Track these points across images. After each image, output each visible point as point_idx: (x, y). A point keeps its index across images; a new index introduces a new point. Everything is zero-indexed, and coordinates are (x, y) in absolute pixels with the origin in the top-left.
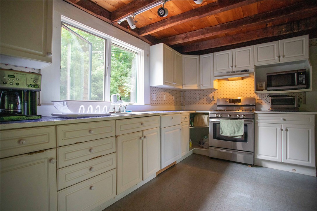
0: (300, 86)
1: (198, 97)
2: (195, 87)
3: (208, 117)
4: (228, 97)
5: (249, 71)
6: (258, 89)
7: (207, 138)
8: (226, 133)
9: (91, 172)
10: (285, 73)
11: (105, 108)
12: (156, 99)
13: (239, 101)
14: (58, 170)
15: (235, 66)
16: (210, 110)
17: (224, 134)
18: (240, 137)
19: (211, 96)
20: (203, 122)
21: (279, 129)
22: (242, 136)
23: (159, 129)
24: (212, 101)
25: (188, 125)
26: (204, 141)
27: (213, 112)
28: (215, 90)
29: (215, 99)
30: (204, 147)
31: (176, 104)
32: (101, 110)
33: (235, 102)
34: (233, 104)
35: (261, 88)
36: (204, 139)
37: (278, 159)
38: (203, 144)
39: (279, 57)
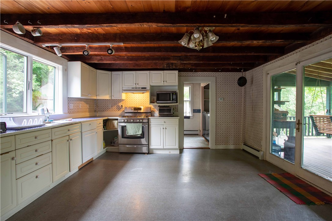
0: (173, 102)
1: (109, 105)
2: (107, 97)
3: (118, 122)
4: (133, 106)
5: (147, 89)
6: (152, 102)
7: (117, 138)
8: (131, 133)
9: (37, 165)
10: (166, 93)
11: (41, 120)
12: (73, 108)
13: (140, 109)
14: (16, 165)
15: (138, 84)
16: (119, 116)
17: (129, 134)
18: (140, 135)
19: (120, 104)
20: (114, 126)
21: (162, 128)
22: (141, 134)
23: (80, 133)
24: (121, 108)
25: (101, 129)
26: (115, 141)
27: (121, 118)
28: (123, 100)
29: (123, 107)
30: (115, 145)
31: (90, 111)
32: (38, 122)
33: (138, 110)
34: (136, 111)
35: (154, 101)
36: (115, 139)
37: (161, 147)
38: (114, 143)
39: (164, 82)
